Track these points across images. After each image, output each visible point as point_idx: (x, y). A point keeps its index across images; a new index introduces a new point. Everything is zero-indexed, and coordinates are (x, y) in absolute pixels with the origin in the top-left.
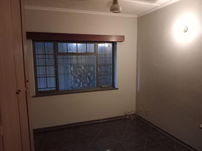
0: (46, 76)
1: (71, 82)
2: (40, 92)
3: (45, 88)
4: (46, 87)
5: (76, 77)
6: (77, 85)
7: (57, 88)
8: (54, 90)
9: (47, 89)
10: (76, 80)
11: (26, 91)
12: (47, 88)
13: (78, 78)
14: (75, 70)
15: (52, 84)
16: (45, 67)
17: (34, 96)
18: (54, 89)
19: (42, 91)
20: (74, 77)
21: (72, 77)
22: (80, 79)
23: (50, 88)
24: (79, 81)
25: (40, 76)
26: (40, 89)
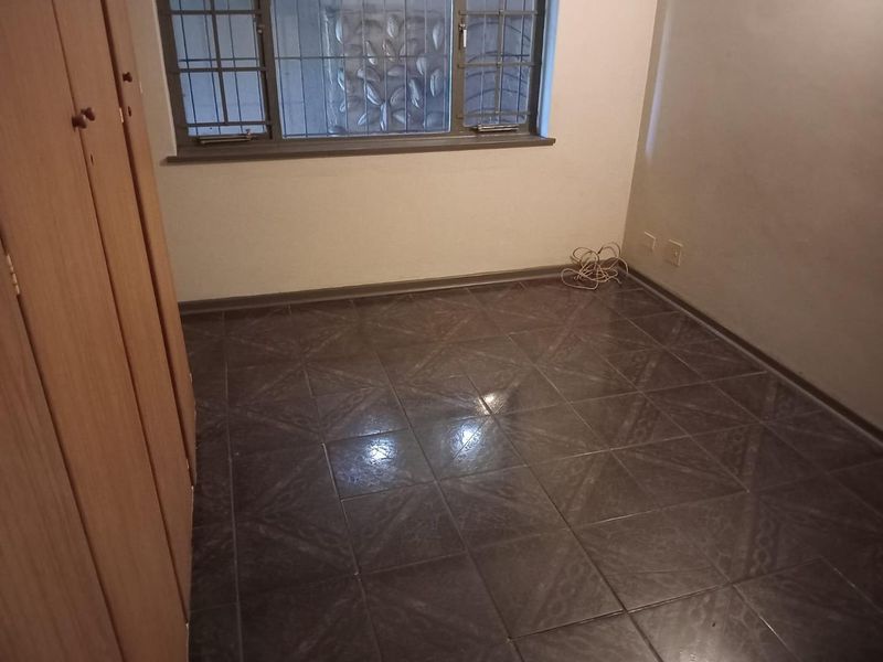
0: (219, 64)
1: (338, 103)
2: (197, 140)
3: (218, 124)
4: (222, 120)
5: (358, 78)
6: (362, 120)
7: (269, 127)
8: (256, 137)
9: (225, 130)
10: (358, 94)
11: (125, 125)
12: (226, 123)
13: (369, 82)
14: (356, 41)
15: (247, 109)
16: (209, 18)
17: (170, 161)
18: (260, 129)
19: (207, 138)
20: (350, 77)
21: (341, 76)
22: (376, 90)
23: (241, 124)
24: (371, 95)
25: (193, 65)
26: (197, 125)
